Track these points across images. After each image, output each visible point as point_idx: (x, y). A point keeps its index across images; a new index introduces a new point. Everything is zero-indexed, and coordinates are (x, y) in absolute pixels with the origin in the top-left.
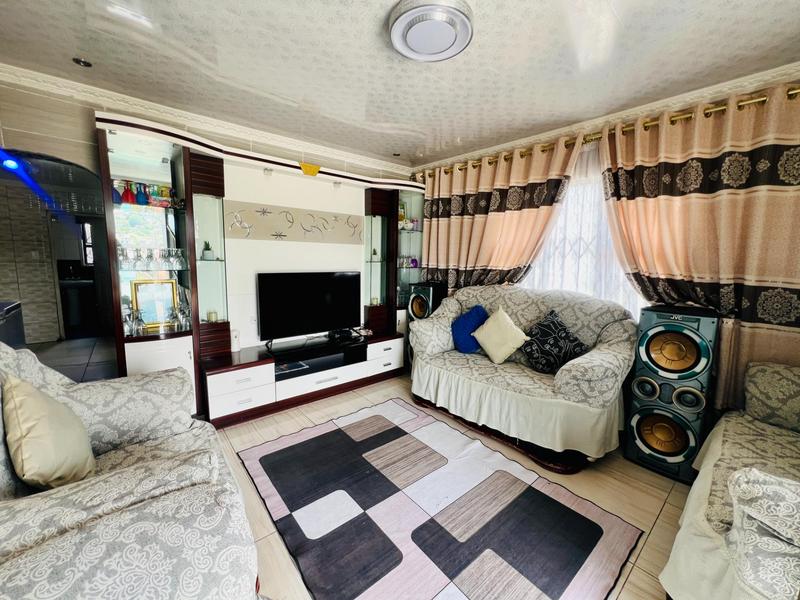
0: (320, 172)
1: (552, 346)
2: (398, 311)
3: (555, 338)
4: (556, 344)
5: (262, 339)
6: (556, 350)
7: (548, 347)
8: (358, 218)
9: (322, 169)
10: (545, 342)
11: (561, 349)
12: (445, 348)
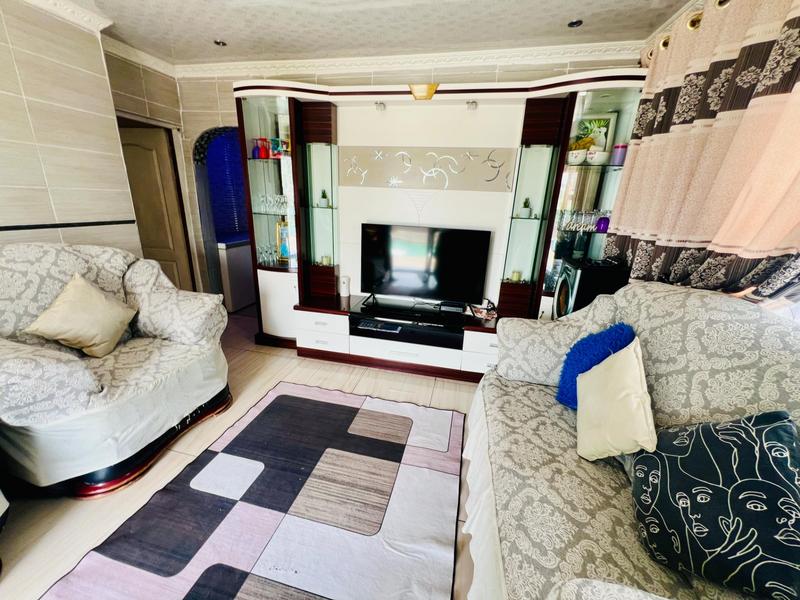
0: (438, 92)
1: (696, 507)
2: (543, 298)
3: (718, 496)
4: (710, 513)
5: (363, 290)
6: (699, 530)
7: (683, 503)
8: (509, 152)
9: (441, 87)
10: (686, 486)
11: (715, 537)
12: (541, 379)
